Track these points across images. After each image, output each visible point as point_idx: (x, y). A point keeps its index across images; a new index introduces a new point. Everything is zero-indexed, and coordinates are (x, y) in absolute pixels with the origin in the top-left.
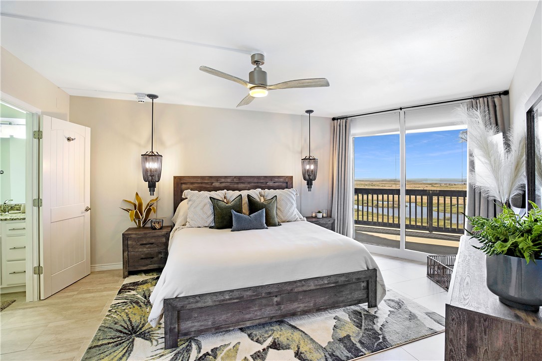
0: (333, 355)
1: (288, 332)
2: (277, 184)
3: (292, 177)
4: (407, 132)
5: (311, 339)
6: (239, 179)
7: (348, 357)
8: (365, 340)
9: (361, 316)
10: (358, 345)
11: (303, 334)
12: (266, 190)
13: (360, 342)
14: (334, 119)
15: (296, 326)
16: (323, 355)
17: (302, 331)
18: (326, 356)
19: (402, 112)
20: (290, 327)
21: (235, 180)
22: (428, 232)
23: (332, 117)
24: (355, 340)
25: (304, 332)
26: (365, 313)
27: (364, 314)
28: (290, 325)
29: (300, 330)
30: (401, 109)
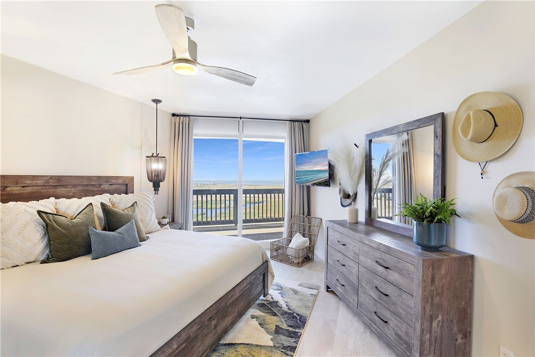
0: (285, 347)
1: (231, 352)
2: (114, 187)
3: (132, 178)
4: (244, 139)
5: (257, 346)
6: (58, 179)
7: (295, 342)
8: (291, 323)
9: (268, 306)
10: (291, 329)
11: (246, 346)
12: (116, 195)
13: (289, 326)
14: (174, 115)
15: (230, 342)
16: (280, 352)
17: (241, 344)
18: (282, 352)
19: (241, 121)
20: (228, 347)
21: (52, 182)
22: (234, 225)
23: (172, 112)
24: (284, 326)
25: (244, 344)
26: (267, 302)
27: (268, 304)
28: (225, 345)
29: (239, 344)
30: (241, 118)
